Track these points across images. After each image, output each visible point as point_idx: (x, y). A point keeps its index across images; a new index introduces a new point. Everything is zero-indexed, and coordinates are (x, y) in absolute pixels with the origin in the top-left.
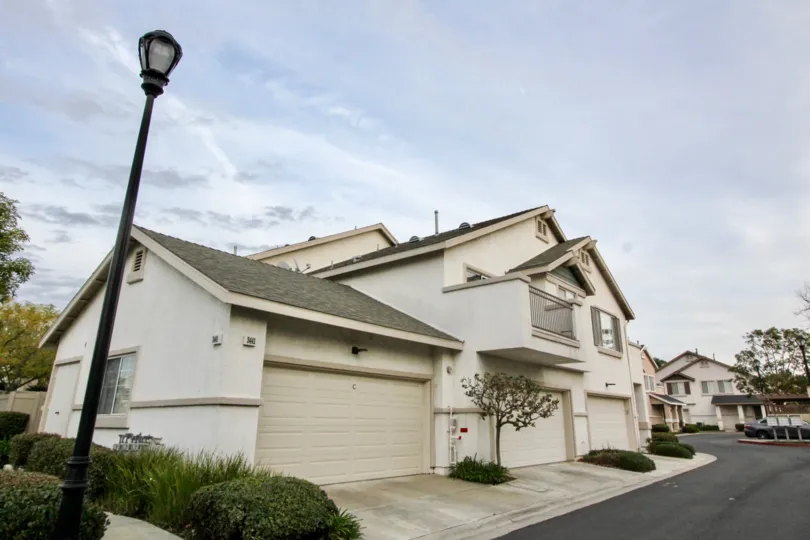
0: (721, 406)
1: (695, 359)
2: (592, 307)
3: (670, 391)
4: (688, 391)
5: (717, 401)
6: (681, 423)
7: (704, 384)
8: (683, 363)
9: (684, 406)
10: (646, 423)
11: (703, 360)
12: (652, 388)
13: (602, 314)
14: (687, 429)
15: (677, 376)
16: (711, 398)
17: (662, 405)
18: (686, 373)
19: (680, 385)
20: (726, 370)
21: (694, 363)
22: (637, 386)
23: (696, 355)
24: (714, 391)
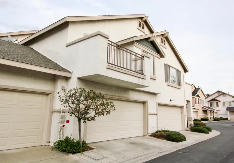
0: (229, 111)
1: (221, 93)
2: (165, 64)
3: (211, 105)
4: (217, 105)
5: (228, 109)
6: (213, 117)
7: (224, 103)
8: (217, 95)
9: (215, 111)
10: (191, 118)
11: (224, 94)
12: (203, 104)
13: (170, 68)
14: (215, 120)
15: (214, 100)
16: (226, 108)
17: (207, 110)
18: (217, 99)
19: (215, 103)
20: (232, 97)
21: (220, 95)
22: (188, 101)
23: (222, 92)
24: (227, 105)
